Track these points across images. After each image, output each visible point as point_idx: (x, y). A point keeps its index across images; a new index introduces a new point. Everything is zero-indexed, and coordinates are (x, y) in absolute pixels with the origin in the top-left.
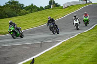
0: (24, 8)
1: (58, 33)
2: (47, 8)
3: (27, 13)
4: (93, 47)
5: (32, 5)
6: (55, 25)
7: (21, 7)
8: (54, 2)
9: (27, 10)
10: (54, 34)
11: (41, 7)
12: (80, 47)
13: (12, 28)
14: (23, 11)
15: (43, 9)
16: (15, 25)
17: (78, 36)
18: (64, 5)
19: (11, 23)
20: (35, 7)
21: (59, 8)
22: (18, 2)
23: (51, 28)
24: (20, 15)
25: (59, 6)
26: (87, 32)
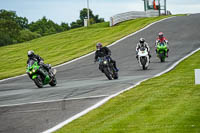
0: (27, 26)
1: (116, 78)
2: (75, 26)
3: (34, 38)
4: (174, 110)
5: (44, 19)
6: (112, 61)
7: (21, 23)
8: (91, 12)
9: (33, 31)
10: (110, 79)
11: (63, 24)
12: (146, 109)
13: (36, 67)
14: (26, 32)
15: (68, 29)
16: (39, 61)
17: (141, 85)
18: (112, 19)
19: (31, 57)
20: (51, 24)
21: (100, 27)
22: (13, 14)
23: (102, 68)
24: (19, 42)
25: (102, 21)
26: (162, 76)
